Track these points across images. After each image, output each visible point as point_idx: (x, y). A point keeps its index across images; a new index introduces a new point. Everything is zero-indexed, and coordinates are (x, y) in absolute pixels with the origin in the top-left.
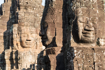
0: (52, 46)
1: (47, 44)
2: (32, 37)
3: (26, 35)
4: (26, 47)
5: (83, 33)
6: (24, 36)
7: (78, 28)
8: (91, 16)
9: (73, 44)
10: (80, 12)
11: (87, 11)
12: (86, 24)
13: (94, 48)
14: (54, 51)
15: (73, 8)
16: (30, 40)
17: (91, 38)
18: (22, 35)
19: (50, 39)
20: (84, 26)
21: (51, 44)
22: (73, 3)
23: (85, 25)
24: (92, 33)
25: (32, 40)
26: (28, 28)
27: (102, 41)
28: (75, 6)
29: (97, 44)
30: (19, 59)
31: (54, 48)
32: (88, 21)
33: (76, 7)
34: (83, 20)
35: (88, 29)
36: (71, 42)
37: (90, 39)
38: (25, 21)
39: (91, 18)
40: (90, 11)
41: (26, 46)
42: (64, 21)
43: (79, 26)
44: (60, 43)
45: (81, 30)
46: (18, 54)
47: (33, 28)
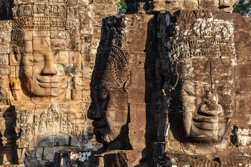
0: (120, 146)
1: (109, 141)
2: (59, 62)
3: (40, 58)
4: (40, 96)
5: (194, 120)
6: (35, 61)
7: (182, 110)
8: (215, 80)
9: (171, 145)
10: (188, 69)
11: (206, 65)
12: (202, 98)
13: (221, 158)
14: (124, 160)
15: (172, 56)
16: (52, 75)
17: (214, 132)
18: (28, 58)
19: (115, 129)
20: (198, 103)
21: (118, 142)
22: (172, 43)
23: (199, 101)
24: (217, 121)
25: (59, 74)
26: (45, 33)
27: (243, 135)
28: (176, 52)
29: (231, 140)
30: (20, 134)
31: (125, 154)
32: (207, 92)
33: (179, 54)
34: (196, 88)
35: (207, 112)
36: (167, 139)
37: (210, 135)
38: (35, 11)
39: (215, 83)
40: (213, 65)
41: (41, 91)
42: (151, 85)
43: (186, 104)
44: (140, 139)
45: (191, 114)
46: (16, 118)
47: (60, 35)
